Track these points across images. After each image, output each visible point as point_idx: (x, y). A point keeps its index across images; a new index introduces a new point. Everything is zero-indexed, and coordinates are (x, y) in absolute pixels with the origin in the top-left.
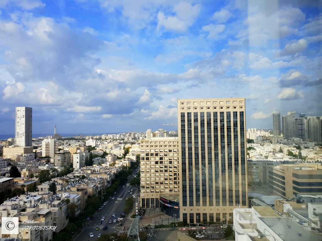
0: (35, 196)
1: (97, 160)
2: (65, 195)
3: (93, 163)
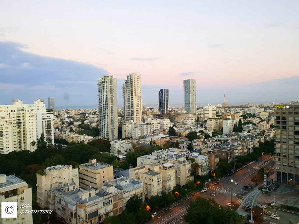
0: (173, 152)
1: (248, 126)
2: (194, 154)
3: (243, 130)
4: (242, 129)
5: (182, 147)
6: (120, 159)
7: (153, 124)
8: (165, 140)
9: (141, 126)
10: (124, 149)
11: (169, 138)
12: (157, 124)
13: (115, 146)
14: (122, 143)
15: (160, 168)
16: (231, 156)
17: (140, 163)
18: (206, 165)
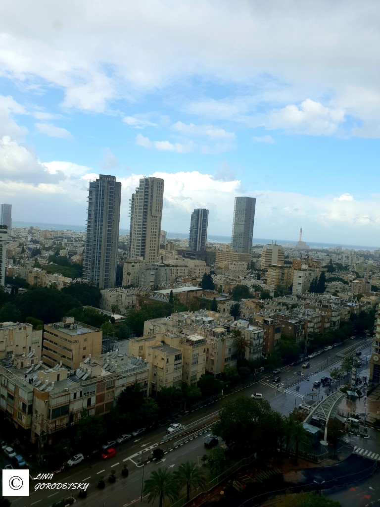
1: (334, 285)
2: (240, 323)
3: (326, 290)
4: (325, 288)
5: (222, 310)
6: (116, 322)
7: (177, 266)
8: (195, 295)
9: (157, 269)
10: (123, 305)
11: (201, 292)
12: (183, 268)
13: (109, 298)
14: (121, 294)
15: (181, 342)
16: (302, 332)
17: (149, 331)
18: (259, 344)
